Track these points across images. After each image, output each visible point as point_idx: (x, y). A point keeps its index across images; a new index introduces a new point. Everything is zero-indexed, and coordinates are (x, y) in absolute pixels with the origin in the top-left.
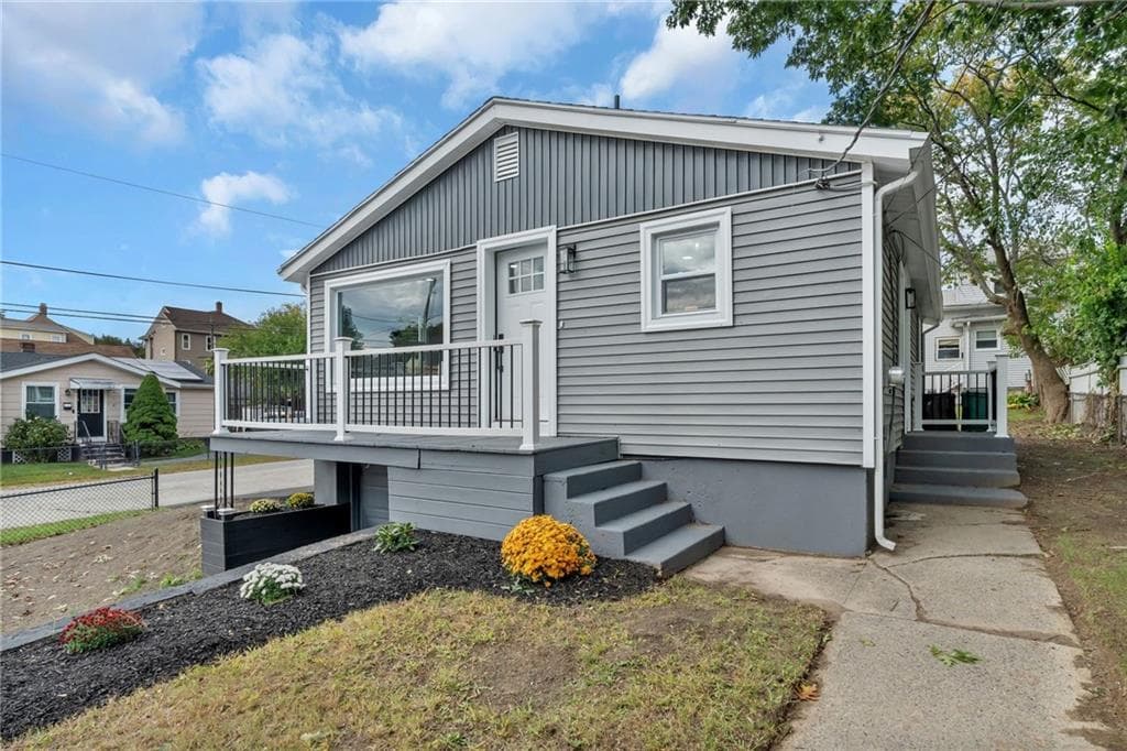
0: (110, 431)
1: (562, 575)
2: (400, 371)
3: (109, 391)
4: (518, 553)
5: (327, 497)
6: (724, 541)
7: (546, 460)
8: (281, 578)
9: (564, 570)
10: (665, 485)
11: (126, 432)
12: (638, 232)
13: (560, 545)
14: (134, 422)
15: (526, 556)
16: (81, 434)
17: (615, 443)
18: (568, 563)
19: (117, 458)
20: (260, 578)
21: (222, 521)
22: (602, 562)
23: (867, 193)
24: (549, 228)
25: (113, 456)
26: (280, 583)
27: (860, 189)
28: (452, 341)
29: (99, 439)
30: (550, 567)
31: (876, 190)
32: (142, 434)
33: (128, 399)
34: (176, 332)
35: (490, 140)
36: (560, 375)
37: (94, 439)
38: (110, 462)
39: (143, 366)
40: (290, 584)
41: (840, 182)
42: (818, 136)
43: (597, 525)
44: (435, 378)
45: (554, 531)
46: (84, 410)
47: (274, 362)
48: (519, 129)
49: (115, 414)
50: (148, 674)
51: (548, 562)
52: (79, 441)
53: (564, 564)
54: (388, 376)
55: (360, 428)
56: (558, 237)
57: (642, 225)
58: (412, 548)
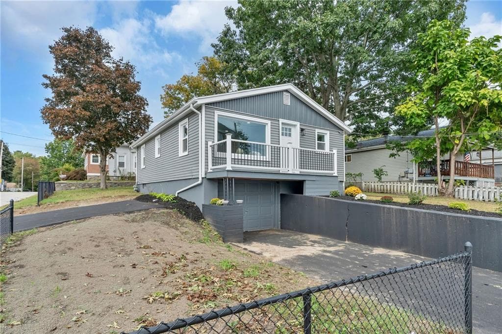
24: (297, 122)
27: (343, 135)
56: (299, 126)
57: (316, 129)
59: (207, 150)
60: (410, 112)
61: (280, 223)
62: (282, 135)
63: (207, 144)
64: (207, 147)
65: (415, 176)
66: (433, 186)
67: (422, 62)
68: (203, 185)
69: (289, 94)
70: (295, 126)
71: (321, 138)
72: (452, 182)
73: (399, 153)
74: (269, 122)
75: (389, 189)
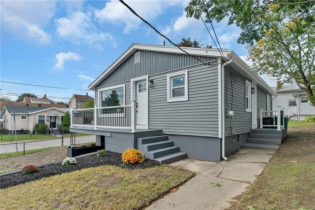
0: (58, 126)
1: (134, 162)
2: (115, 112)
3: (57, 116)
4: (124, 157)
5: (99, 144)
6: (187, 157)
7: (137, 135)
8: (71, 161)
9: (134, 161)
10: (173, 142)
11: (61, 127)
12: (166, 76)
13: (134, 155)
14: (63, 124)
15: (126, 158)
16: (51, 127)
17: (161, 131)
18: (135, 160)
19: (59, 133)
20: (66, 161)
21: (71, 149)
22: (146, 160)
23: (219, 66)
24: (146, 76)
25: (58, 133)
26: (70, 162)
27: (218, 64)
28: (125, 105)
29: (55, 128)
30: (131, 160)
31: (222, 65)
32: (65, 127)
33: (62, 118)
34: (76, 101)
35: (134, 53)
36: (149, 113)
37: (54, 129)
38: (57, 134)
39: (66, 110)
40: (72, 162)
41: (213, 63)
42: (206, 51)
43: (148, 151)
44: (123, 114)
45: (133, 152)
46: (52, 121)
47: (89, 110)
48: (140, 51)
49: (59, 122)
50: (37, 178)
51: (130, 159)
52: (50, 129)
53: (134, 160)
54: (112, 113)
55: (99, 126)
56: (149, 78)
57: (167, 75)
58: (105, 156)
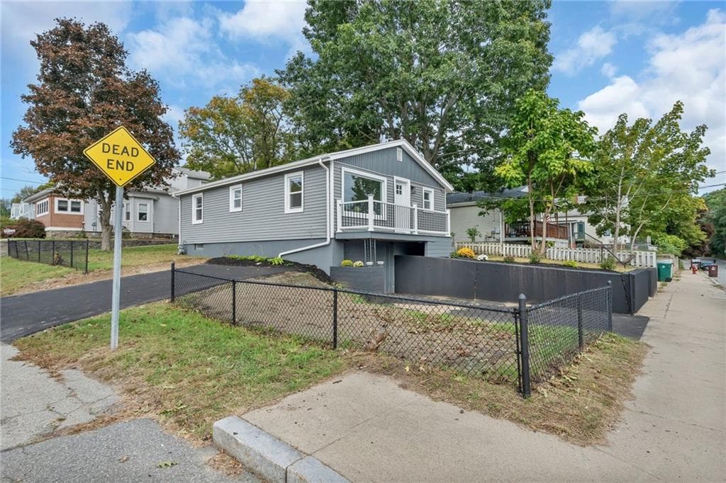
59: (335, 209)
60: (510, 176)
61: (394, 286)
62: (397, 193)
63: (335, 202)
64: (336, 206)
65: (502, 237)
66: (526, 247)
67: (519, 127)
68: (332, 245)
69: (401, 150)
70: (405, 183)
71: (427, 196)
72: (544, 243)
73: (489, 211)
74: (385, 179)
75: (483, 250)
